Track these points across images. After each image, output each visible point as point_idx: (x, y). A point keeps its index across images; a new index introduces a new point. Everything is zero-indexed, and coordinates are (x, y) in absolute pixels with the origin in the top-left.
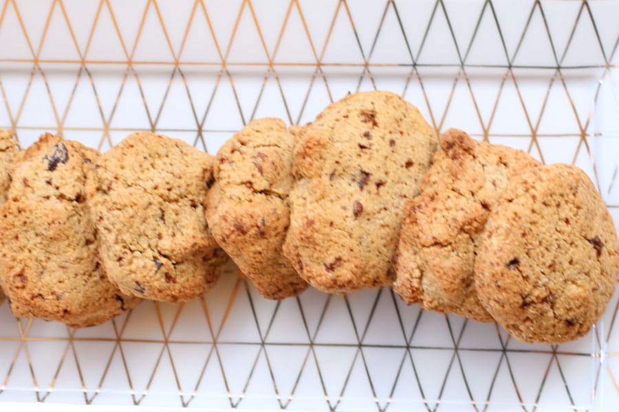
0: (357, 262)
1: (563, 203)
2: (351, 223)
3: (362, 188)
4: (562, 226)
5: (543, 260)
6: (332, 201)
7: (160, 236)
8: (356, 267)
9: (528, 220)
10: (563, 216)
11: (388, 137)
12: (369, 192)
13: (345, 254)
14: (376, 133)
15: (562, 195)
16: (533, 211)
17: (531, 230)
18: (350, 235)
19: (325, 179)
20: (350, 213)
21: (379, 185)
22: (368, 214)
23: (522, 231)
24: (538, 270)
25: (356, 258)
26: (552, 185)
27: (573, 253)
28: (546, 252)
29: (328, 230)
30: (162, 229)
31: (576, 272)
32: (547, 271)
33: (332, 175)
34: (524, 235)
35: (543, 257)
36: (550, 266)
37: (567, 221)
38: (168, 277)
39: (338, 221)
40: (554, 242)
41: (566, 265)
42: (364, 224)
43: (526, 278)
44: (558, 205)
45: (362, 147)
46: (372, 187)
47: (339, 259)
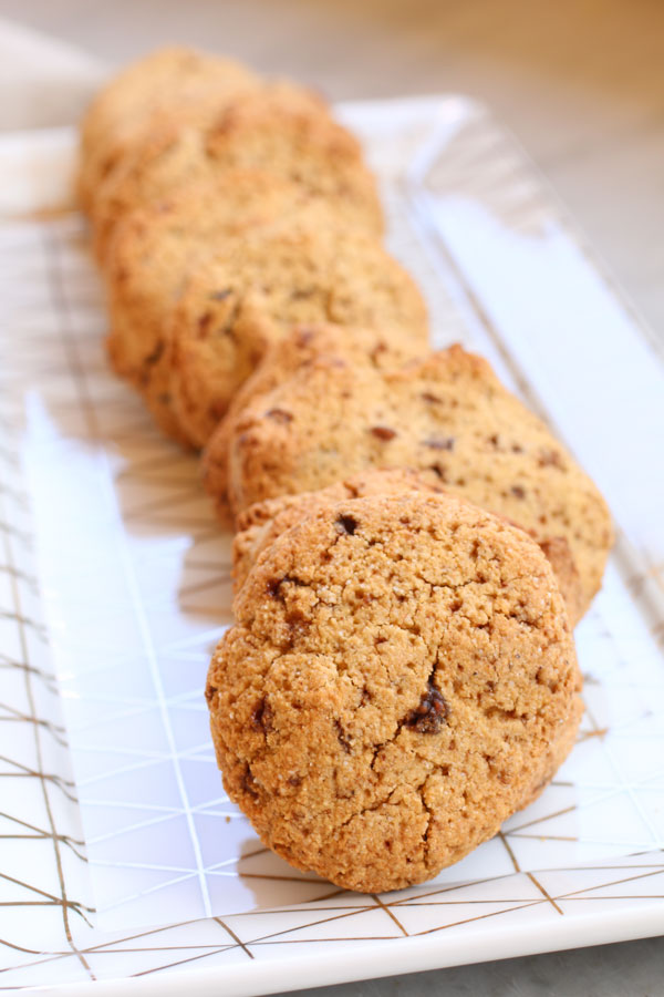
0: (292, 449)
1: (489, 587)
2: (358, 426)
3: (423, 443)
4: (445, 597)
5: (369, 574)
6: (386, 397)
7: (267, 291)
8: (283, 446)
9: (436, 521)
10: (464, 592)
11: (527, 485)
12: (419, 454)
13: (300, 425)
14: (525, 463)
15: (503, 584)
16: (455, 528)
17: (418, 530)
18: (335, 427)
19: (420, 387)
20: (375, 422)
21: (438, 469)
22: (380, 454)
23: (411, 514)
24: (347, 572)
25: (299, 443)
26: (518, 555)
27: (399, 638)
28: (386, 573)
29: (335, 389)
30: (280, 297)
31: (363, 659)
32: (350, 593)
33: (430, 398)
34: (405, 521)
35: (375, 572)
36: (360, 594)
37: (456, 607)
38: (206, 321)
39: (353, 404)
40: (408, 585)
41: (372, 631)
42: (362, 451)
43: (327, 557)
44: (482, 580)
45: (494, 440)
46: (430, 458)
47: (289, 418)
